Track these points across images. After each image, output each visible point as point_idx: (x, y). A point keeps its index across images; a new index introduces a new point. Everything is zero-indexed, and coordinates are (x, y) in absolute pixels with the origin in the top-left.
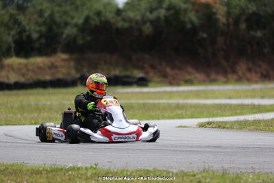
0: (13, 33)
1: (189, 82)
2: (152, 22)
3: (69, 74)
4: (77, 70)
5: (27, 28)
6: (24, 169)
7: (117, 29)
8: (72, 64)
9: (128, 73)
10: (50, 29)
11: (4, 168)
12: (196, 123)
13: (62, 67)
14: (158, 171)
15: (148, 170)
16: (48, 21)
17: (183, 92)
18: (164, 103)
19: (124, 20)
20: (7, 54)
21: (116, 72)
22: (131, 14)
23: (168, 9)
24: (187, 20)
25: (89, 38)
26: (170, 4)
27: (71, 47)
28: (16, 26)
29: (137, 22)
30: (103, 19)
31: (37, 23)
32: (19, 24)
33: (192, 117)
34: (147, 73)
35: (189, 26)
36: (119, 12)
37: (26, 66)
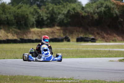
0: (35, 17)
1: (114, 41)
2: (98, 13)
3: (60, 36)
4: (64, 34)
5: (42, 15)
6: (40, 78)
7: (82, 16)
8: (62, 31)
9: (87, 36)
10: (52, 16)
11: (31, 78)
12: (118, 60)
13: (57, 33)
14: (101, 81)
15: (96, 80)
16: (51, 12)
17: (112, 45)
18: (103, 50)
19: (85, 12)
20: (32, 26)
21: (81, 36)
22: (88, 9)
23: (105, 7)
24: (114, 12)
25: (69, 20)
26: (106, 5)
27: (61, 24)
28: (37, 14)
29: (91, 13)
30: (76, 11)
31: (46, 13)
32: (38, 13)
33: (116, 57)
34: (95, 36)
35: (115, 15)
36: (83, 8)
37: (41, 32)
